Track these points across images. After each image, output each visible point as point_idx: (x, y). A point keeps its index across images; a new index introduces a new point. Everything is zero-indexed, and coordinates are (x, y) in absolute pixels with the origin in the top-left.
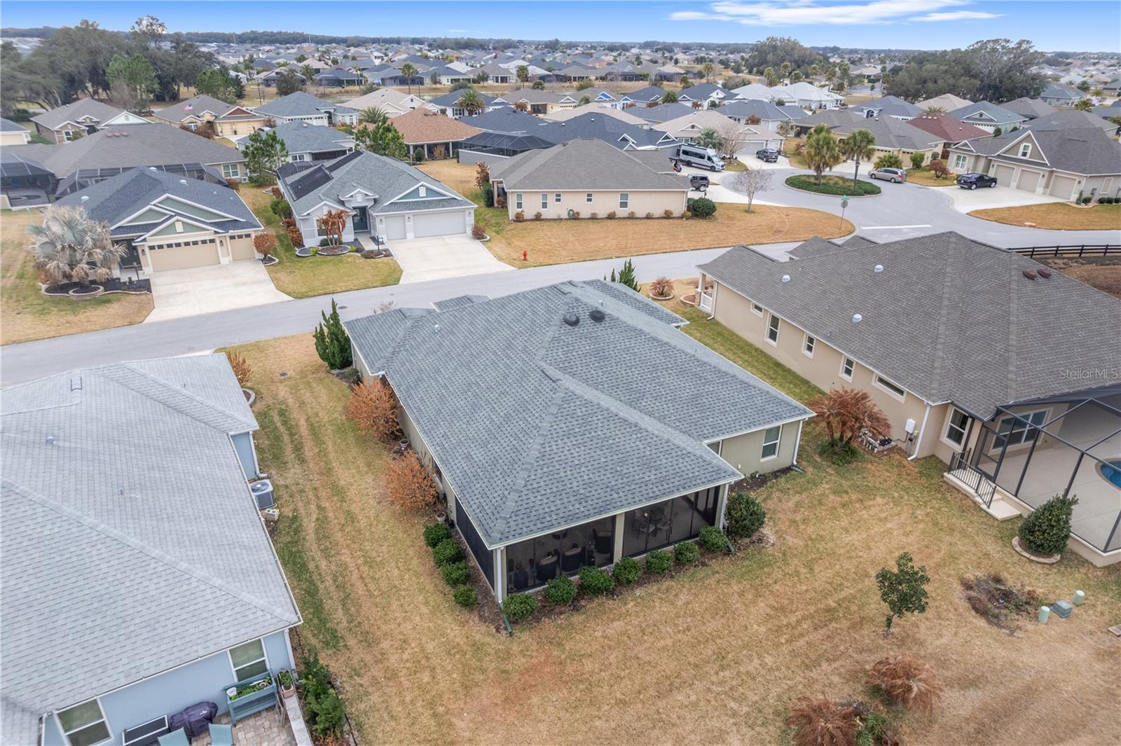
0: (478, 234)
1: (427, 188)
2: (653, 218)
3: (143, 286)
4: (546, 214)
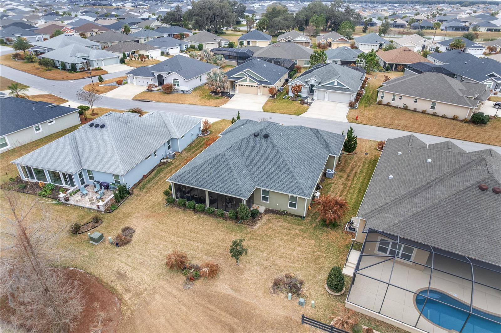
0: (352, 105)
1: (338, 82)
2: (446, 118)
3: (231, 96)
4: (393, 103)
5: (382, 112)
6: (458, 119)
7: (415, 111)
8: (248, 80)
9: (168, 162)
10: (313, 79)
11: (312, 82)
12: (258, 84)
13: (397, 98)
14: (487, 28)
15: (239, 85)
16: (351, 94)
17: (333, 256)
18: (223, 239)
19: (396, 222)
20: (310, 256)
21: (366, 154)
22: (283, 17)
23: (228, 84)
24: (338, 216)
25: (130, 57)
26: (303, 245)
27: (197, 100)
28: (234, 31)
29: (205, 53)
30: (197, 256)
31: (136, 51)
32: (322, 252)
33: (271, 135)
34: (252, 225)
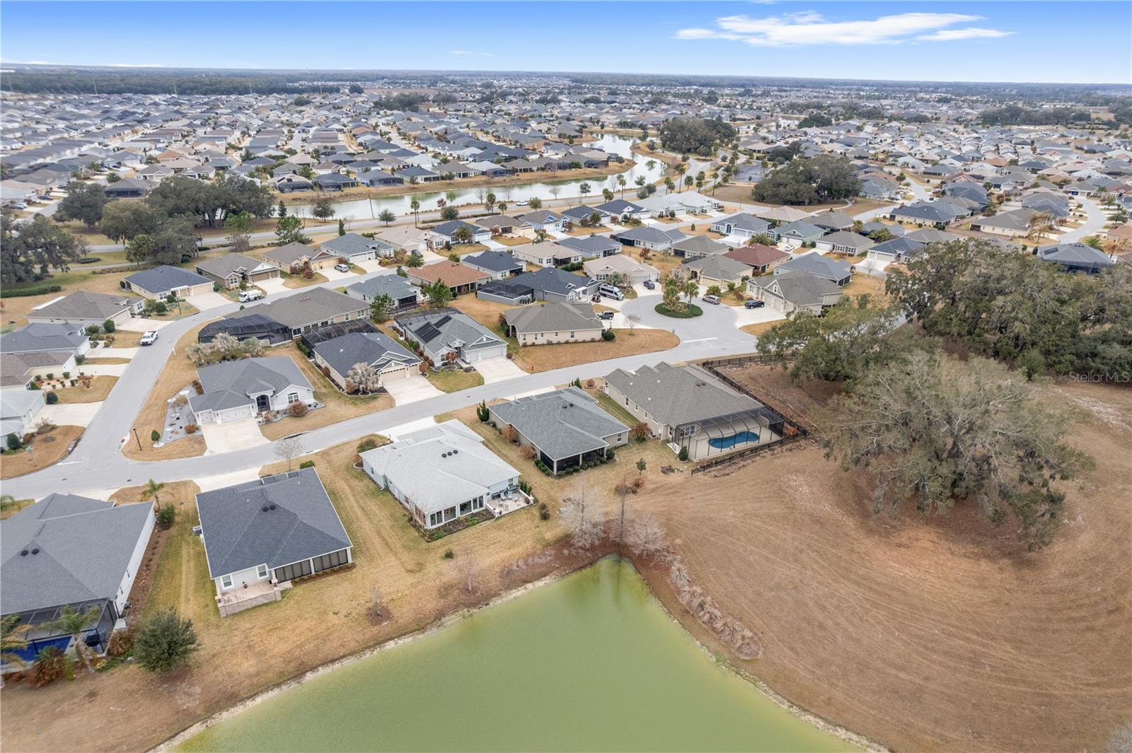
0: (509, 356)
1: (486, 337)
2: (586, 342)
3: (383, 390)
4: (537, 342)
5: (538, 353)
6: (596, 340)
7: (559, 343)
8: (393, 364)
10: (458, 341)
11: (457, 345)
12: (403, 365)
14: (424, 177)
15: (383, 373)
16: (501, 346)
30: (619, 484)
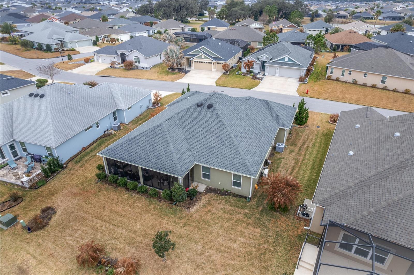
0: (302, 80)
1: (289, 58)
2: (397, 92)
3: (187, 72)
4: (342, 78)
5: (331, 86)
6: (410, 93)
8: (203, 57)
9: (112, 134)
10: (265, 55)
11: (264, 59)
12: (212, 60)
13: (346, 73)
15: (195, 62)
16: (301, 70)
17: (282, 250)
18: (152, 225)
19: (365, 213)
20: (254, 250)
21: (318, 127)
22: (239, 8)
23: (184, 61)
24: (289, 200)
25: (102, 40)
26: (246, 234)
27: (155, 76)
28: (198, 21)
29: (167, 36)
30: (119, 247)
31: (109, 35)
32: (269, 245)
33: (215, 105)
34: (189, 208)
